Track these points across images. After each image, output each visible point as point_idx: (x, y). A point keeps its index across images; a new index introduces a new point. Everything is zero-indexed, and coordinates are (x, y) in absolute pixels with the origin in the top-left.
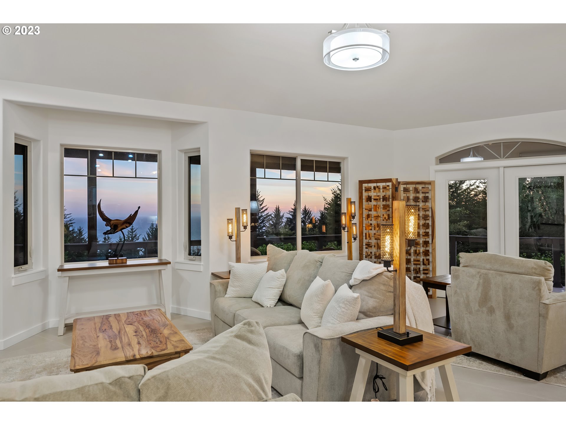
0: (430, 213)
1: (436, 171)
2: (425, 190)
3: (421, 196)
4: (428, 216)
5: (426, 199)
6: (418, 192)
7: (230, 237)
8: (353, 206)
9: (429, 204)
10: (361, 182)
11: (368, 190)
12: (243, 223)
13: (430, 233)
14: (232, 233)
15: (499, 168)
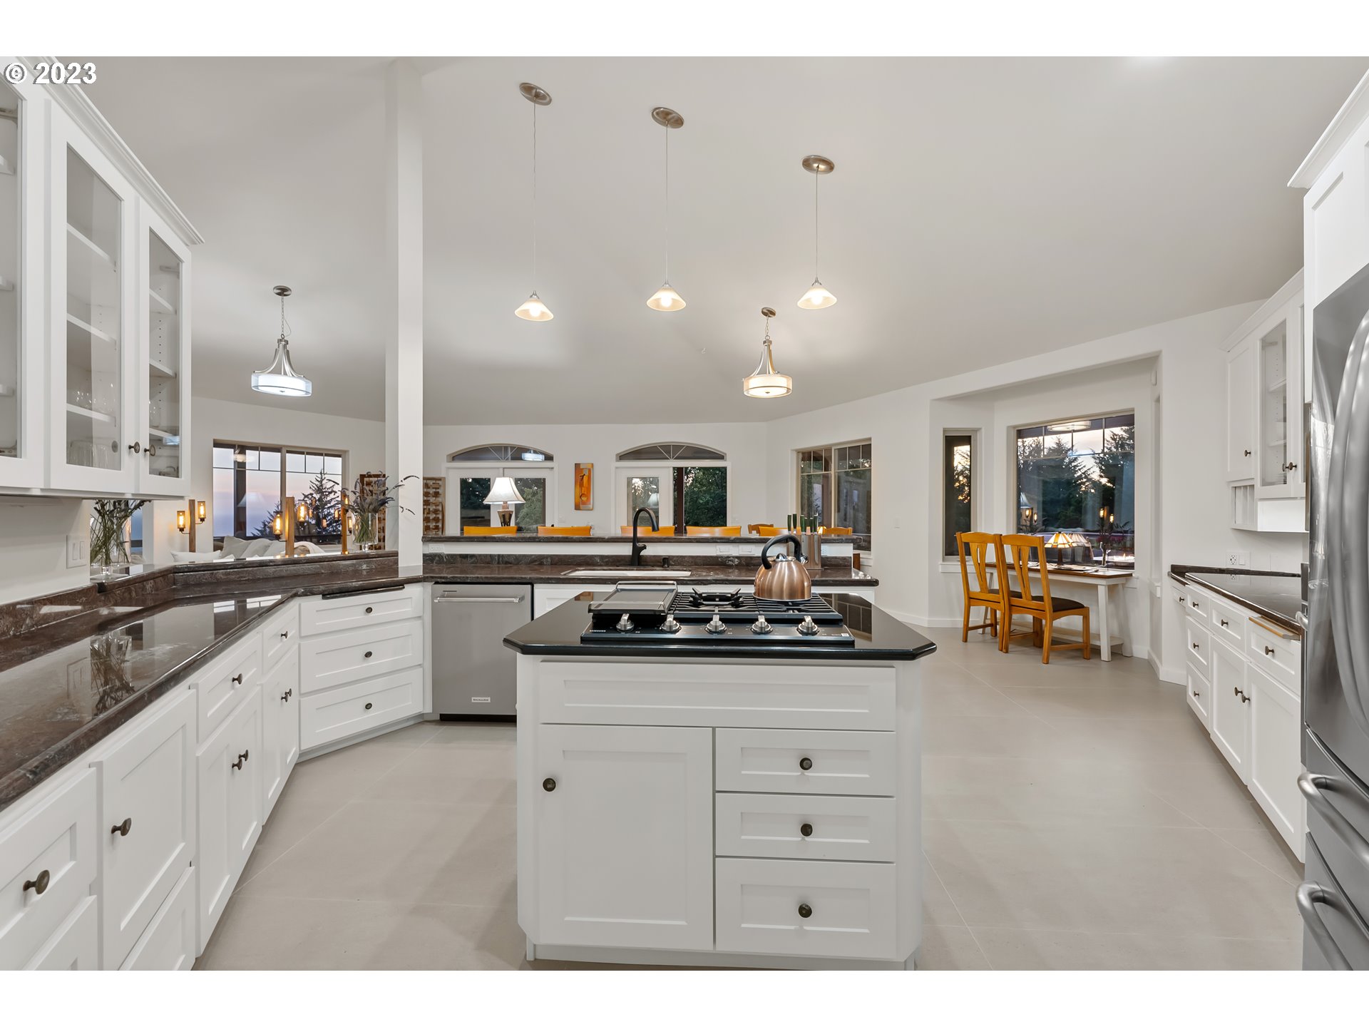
0: (440, 508)
1: (448, 468)
2: (435, 486)
3: (432, 491)
4: (438, 510)
5: (437, 494)
6: (429, 488)
7: (182, 530)
8: (347, 499)
9: (440, 499)
10: (362, 477)
11: (369, 484)
12: (199, 515)
13: (440, 526)
14: (184, 525)
15: (498, 468)
